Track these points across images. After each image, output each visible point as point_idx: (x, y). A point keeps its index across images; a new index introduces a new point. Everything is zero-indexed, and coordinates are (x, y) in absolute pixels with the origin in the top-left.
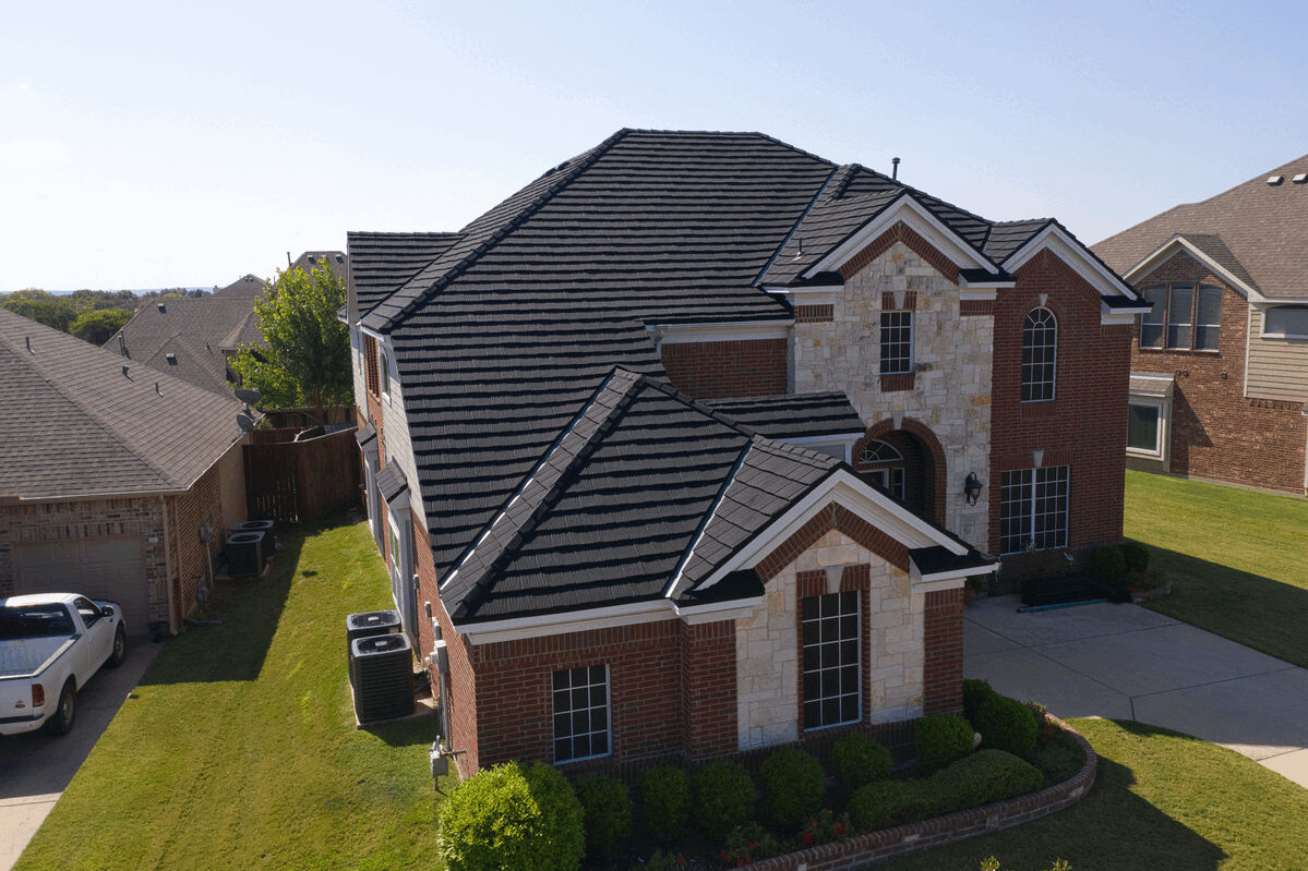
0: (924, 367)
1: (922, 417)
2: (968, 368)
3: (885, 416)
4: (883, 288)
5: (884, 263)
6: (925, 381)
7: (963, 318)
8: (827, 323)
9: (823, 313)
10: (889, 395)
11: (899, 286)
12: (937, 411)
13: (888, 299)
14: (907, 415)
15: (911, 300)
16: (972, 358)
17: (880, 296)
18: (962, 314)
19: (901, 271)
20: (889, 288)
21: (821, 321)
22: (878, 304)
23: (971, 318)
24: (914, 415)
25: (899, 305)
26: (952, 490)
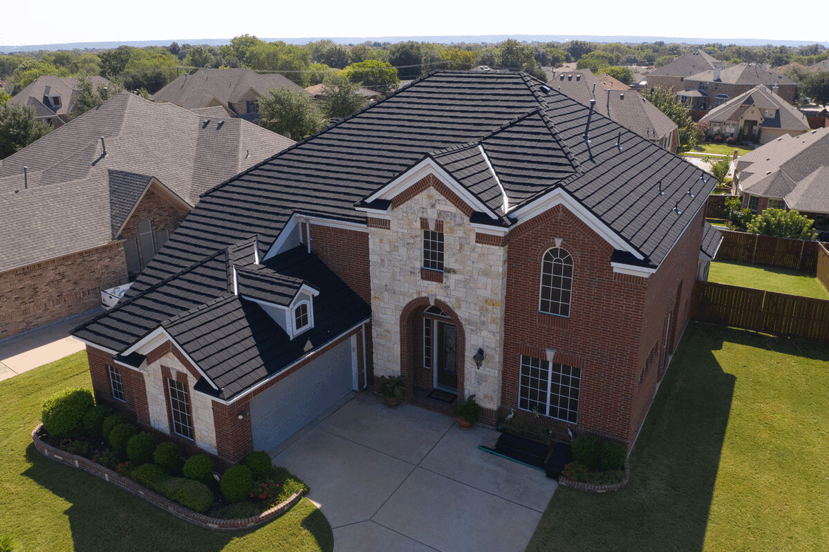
0: (450, 271)
1: (450, 302)
2: (483, 279)
3: (424, 295)
4: (420, 215)
5: (421, 199)
6: (451, 279)
7: (478, 245)
8: (387, 230)
9: (385, 224)
10: (426, 283)
11: (432, 215)
12: (458, 300)
13: (424, 223)
14: (438, 298)
15: (439, 225)
16: (486, 274)
17: (419, 219)
18: (477, 242)
19: (433, 206)
20: (425, 216)
21: (382, 228)
22: (418, 224)
23: (484, 245)
24: (442, 299)
25: (432, 228)
26: (469, 353)
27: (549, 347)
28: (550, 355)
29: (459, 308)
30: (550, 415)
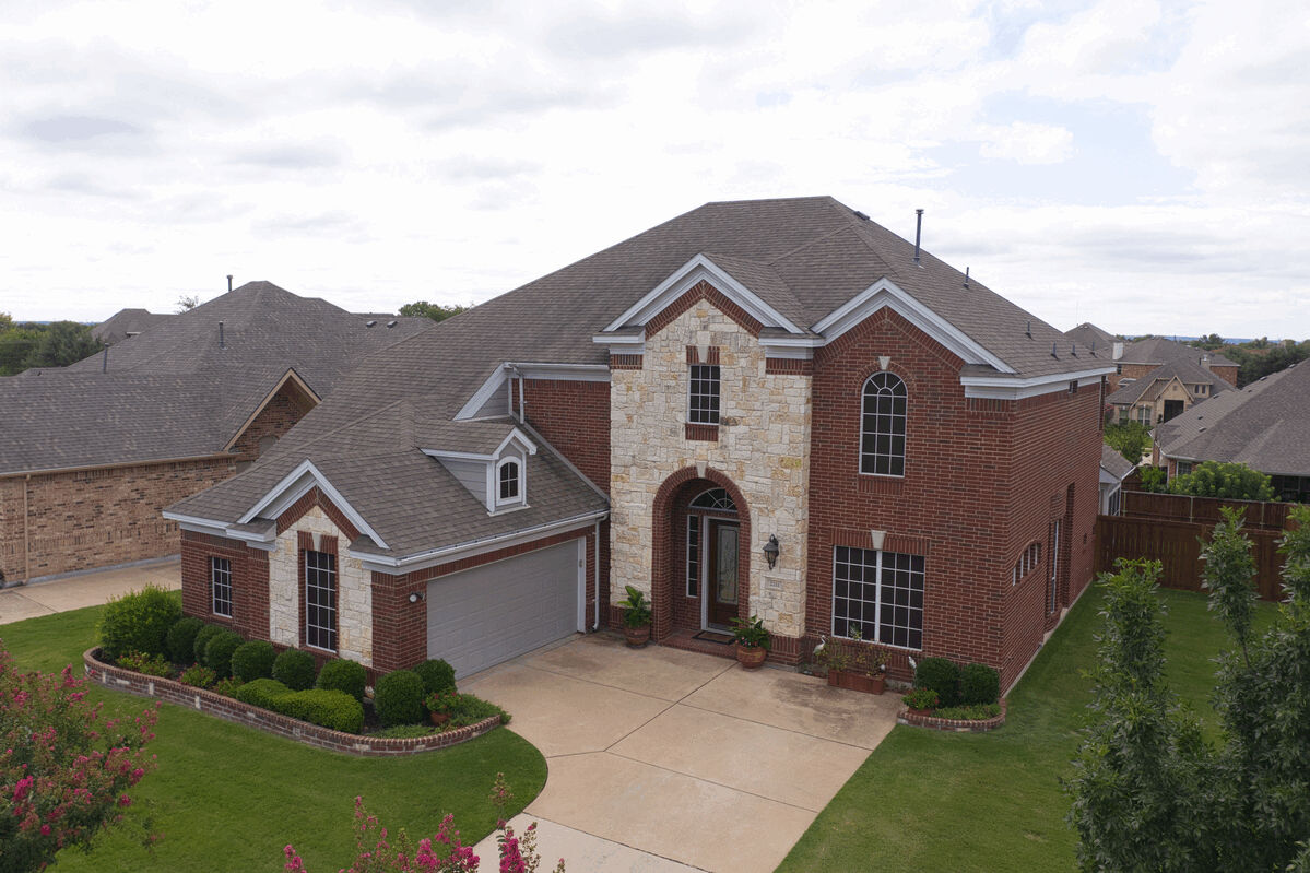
0: (727, 422)
1: (728, 471)
2: (776, 427)
3: (689, 463)
4: (686, 341)
5: (688, 319)
6: (729, 435)
7: (768, 376)
8: (638, 371)
9: (634, 362)
10: (693, 443)
11: (703, 342)
12: (740, 464)
13: (692, 352)
14: (711, 465)
15: (714, 353)
16: (781, 417)
17: (684, 348)
18: (767, 372)
19: (705, 328)
20: (693, 343)
21: (625, 368)
22: (683, 357)
23: (778, 376)
24: (717, 466)
25: (703, 358)
26: (757, 548)
27: (876, 528)
28: (878, 538)
29: (742, 477)
30: (882, 640)
